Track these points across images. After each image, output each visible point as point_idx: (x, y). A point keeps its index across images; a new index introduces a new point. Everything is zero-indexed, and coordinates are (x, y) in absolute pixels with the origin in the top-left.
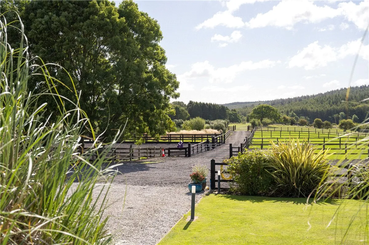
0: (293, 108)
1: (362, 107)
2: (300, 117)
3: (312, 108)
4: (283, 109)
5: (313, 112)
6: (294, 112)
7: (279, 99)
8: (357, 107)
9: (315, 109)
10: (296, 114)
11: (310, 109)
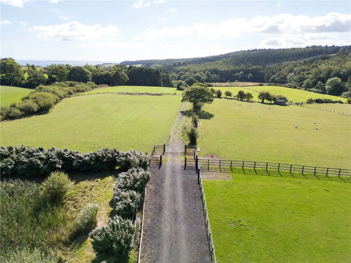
0: (208, 67)
1: (255, 68)
3: (221, 68)
4: (201, 68)
5: (222, 71)
8: (252, 68)
9: (223, 69)
11: (220, 69)
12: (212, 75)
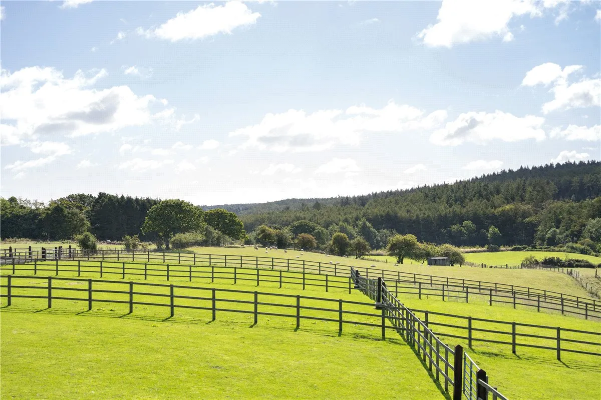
1: (511, 209)
2: (380, 231)
3: (409, 212)
5: (410, 220)
6: (368, 220)
7: (378, 193)
8: (500, 209)
9: (414, 215)
10: (370, 225)
12: (378, 230)
